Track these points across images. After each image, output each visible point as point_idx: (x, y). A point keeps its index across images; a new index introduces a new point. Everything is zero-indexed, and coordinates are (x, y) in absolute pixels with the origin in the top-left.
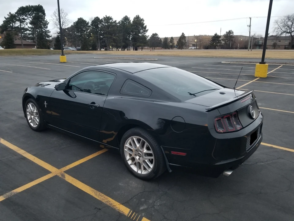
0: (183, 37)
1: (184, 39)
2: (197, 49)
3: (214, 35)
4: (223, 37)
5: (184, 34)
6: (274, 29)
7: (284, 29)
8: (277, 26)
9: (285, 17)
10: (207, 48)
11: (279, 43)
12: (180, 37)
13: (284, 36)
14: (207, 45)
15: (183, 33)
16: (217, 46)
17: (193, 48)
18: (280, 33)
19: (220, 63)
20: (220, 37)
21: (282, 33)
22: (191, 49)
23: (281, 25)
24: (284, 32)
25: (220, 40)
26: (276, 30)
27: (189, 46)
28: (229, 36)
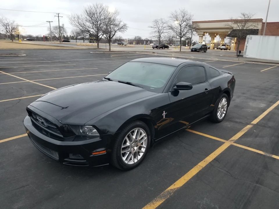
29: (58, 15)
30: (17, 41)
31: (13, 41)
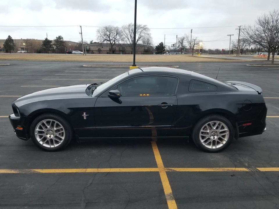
0: (10, 40)
1: (12, 42)
2: (28, 53)
3: (45, 40)
4: (54, 42)
5: (11, 36)
6: (97, 36)
7: (105, 38)
8: (99, 35)
9: (104, 27)
10: (39, 52)
11: (102, 49)
12: (7, 39)
13: (106, 43)
14: (39, 50)
15: (9, 36)
16: (50, 50)
17: (23, 52)
18: (102, 41)
19: (82, 67)
20: (51, 41)
21: (104, 40)
22: (21, 53)
23: (102, 34)
24: (106, 40)
25: (52, 45)
26: (99, 38)
27: (18, 50)
28: (59, 41)
29: (240, 28)
30: (197, 55)
31: (193, 55)
